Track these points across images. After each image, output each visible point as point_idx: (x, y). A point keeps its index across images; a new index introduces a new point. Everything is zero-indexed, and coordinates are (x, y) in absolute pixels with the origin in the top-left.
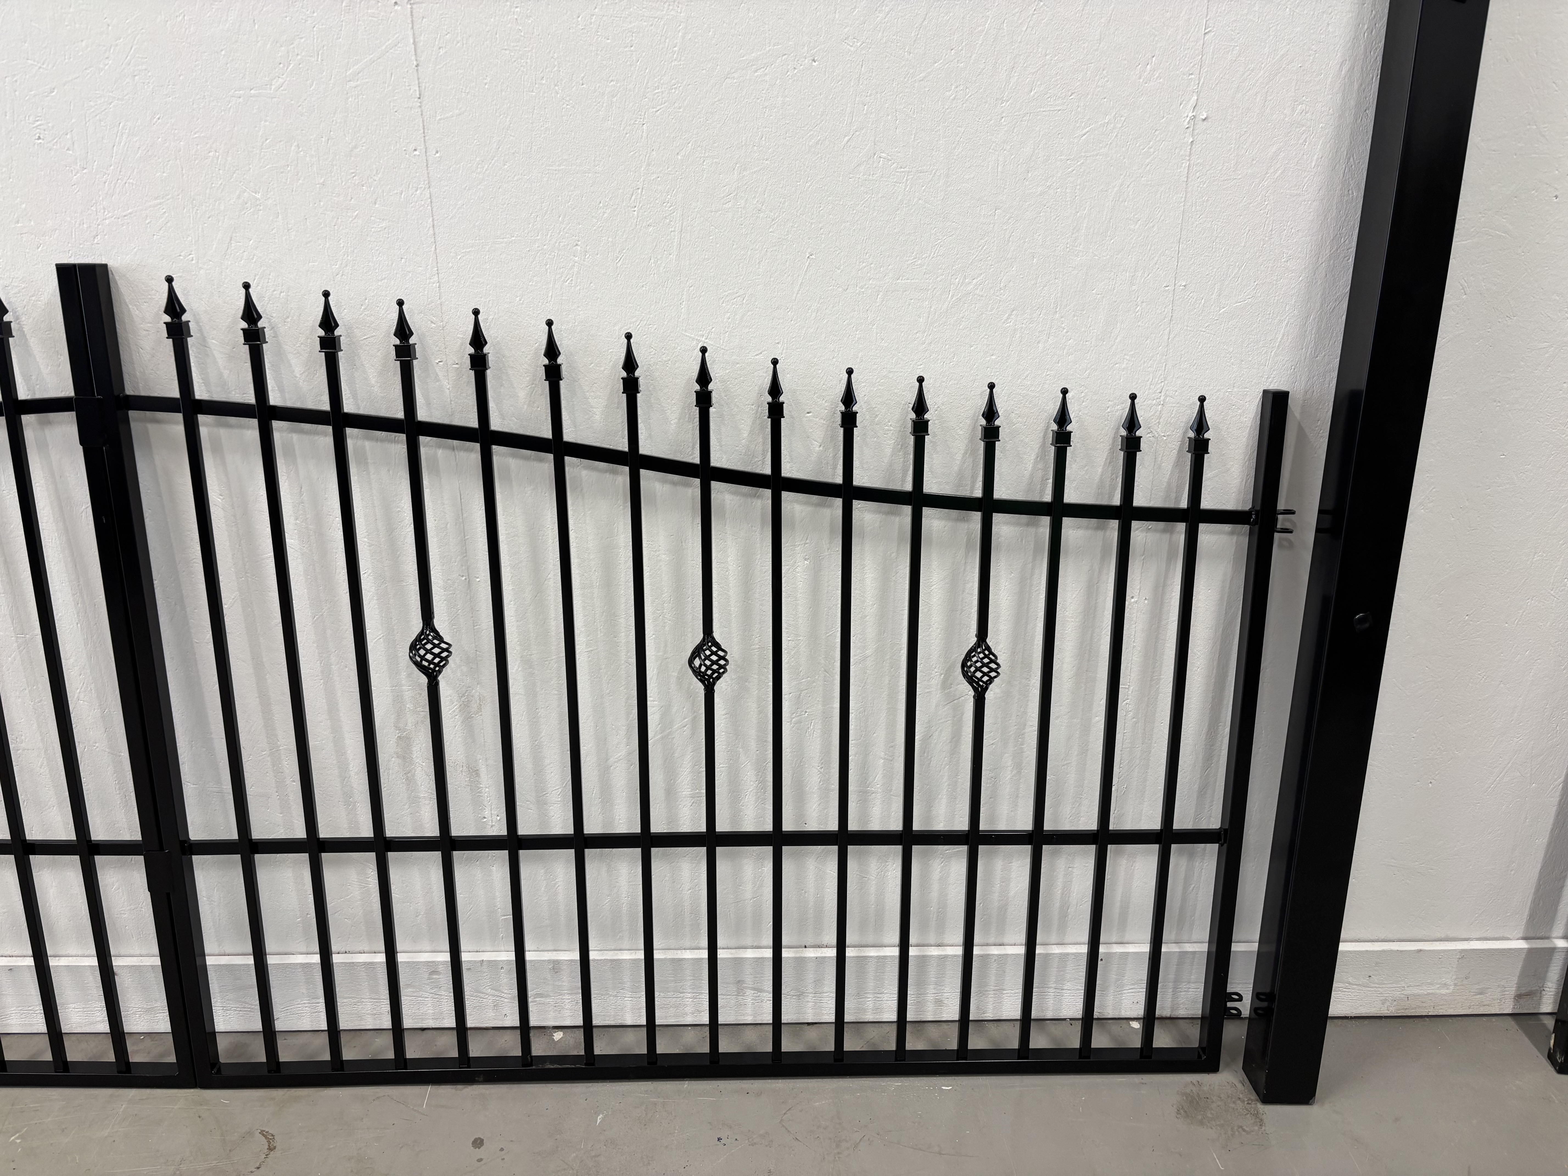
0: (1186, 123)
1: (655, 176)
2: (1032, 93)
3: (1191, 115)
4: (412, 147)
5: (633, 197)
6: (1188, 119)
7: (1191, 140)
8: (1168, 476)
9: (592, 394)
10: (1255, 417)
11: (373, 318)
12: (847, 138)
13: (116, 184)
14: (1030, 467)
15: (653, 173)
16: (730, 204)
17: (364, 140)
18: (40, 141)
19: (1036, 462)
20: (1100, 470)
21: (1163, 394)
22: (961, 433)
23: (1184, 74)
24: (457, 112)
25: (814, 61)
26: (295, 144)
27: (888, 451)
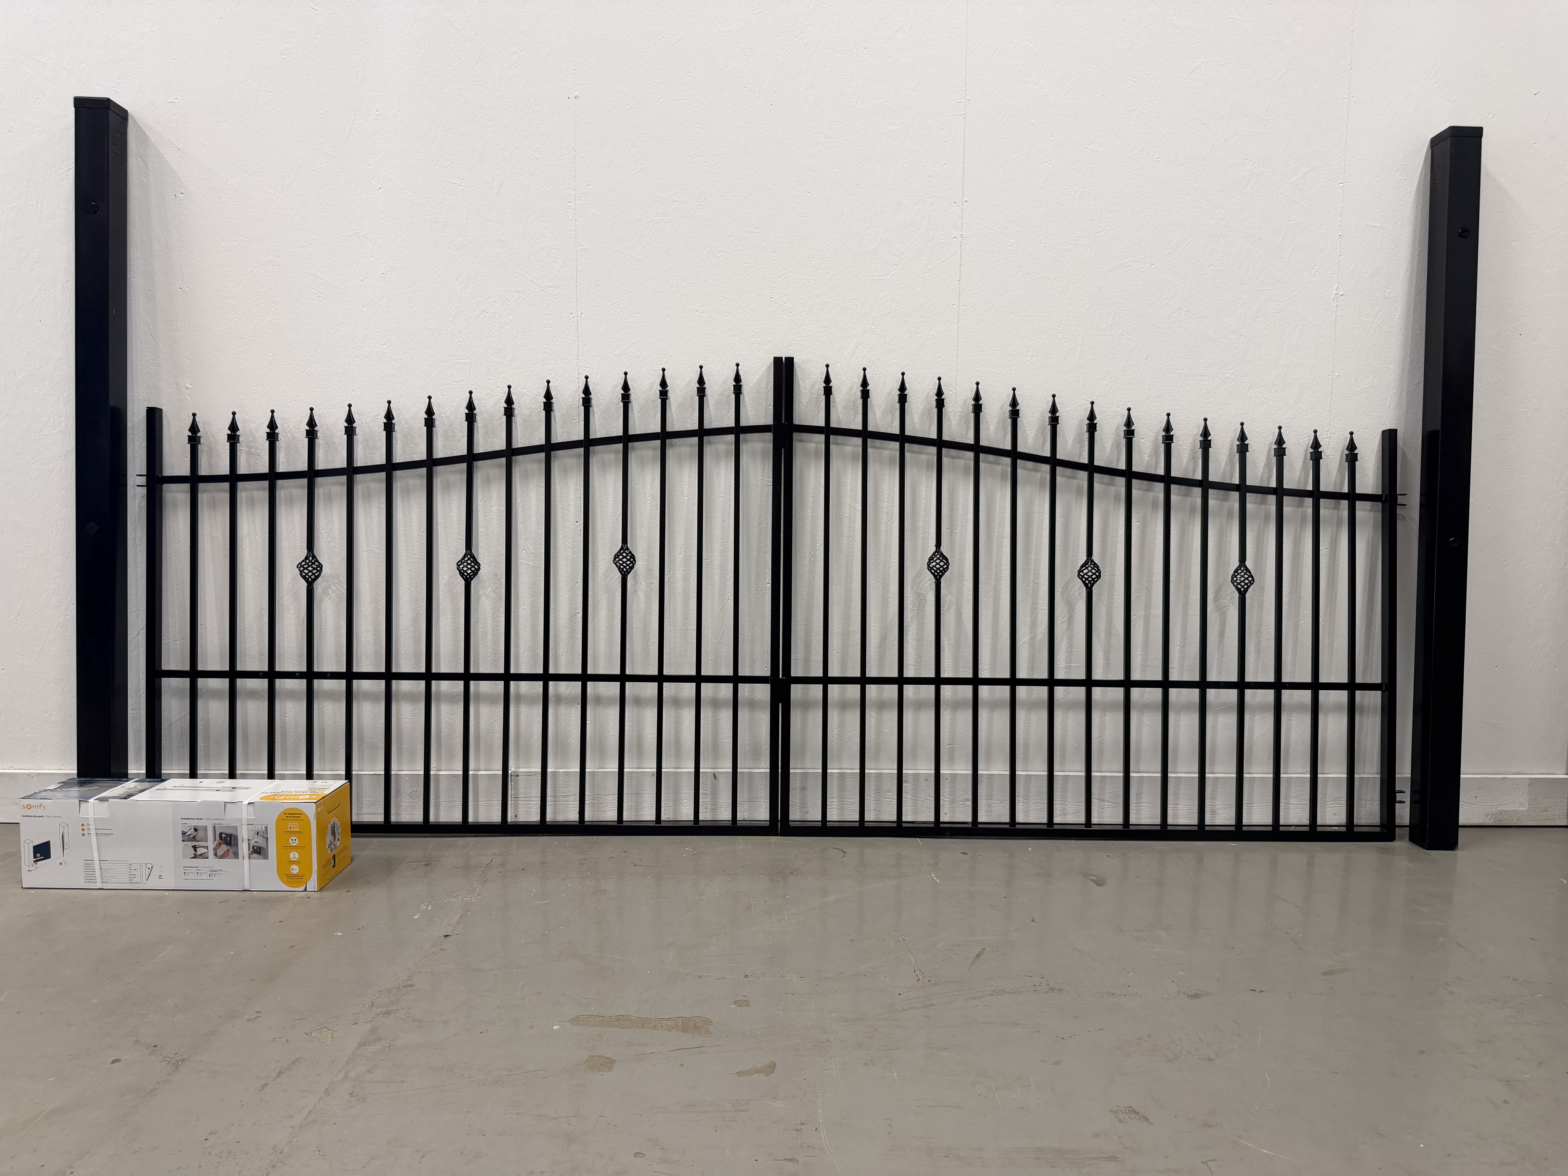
0: (1333, 296)
1: (1071, 318)
2: (1258, 281)
3: (1335, 292)
4: (953, 303)
5: (1059, 328)
6: (1334, 295)
7: (1336, 304)
8: (1334, 478)
9: (1029, 428)
10: (1379, 446)
11: (920, 388)
12: (1167, 301)
13: (805, 320)
14: (1261, 471)
15: (1070, 317)
16: (1107, 332)
17: (929, 300)
18: (772, 299)
19: (1264, 469)
20: (1298, 473)
21: (1329, 432)
22: (1224, 451)
23: (1331, 274)
24: (976, 287)
25: (1152, 265)
26: (896, 302)
27: (1185, 460)
